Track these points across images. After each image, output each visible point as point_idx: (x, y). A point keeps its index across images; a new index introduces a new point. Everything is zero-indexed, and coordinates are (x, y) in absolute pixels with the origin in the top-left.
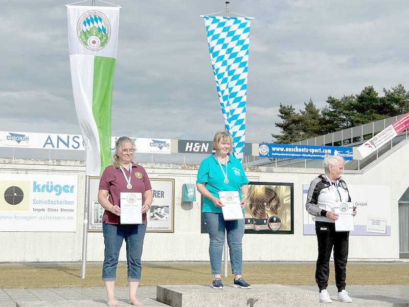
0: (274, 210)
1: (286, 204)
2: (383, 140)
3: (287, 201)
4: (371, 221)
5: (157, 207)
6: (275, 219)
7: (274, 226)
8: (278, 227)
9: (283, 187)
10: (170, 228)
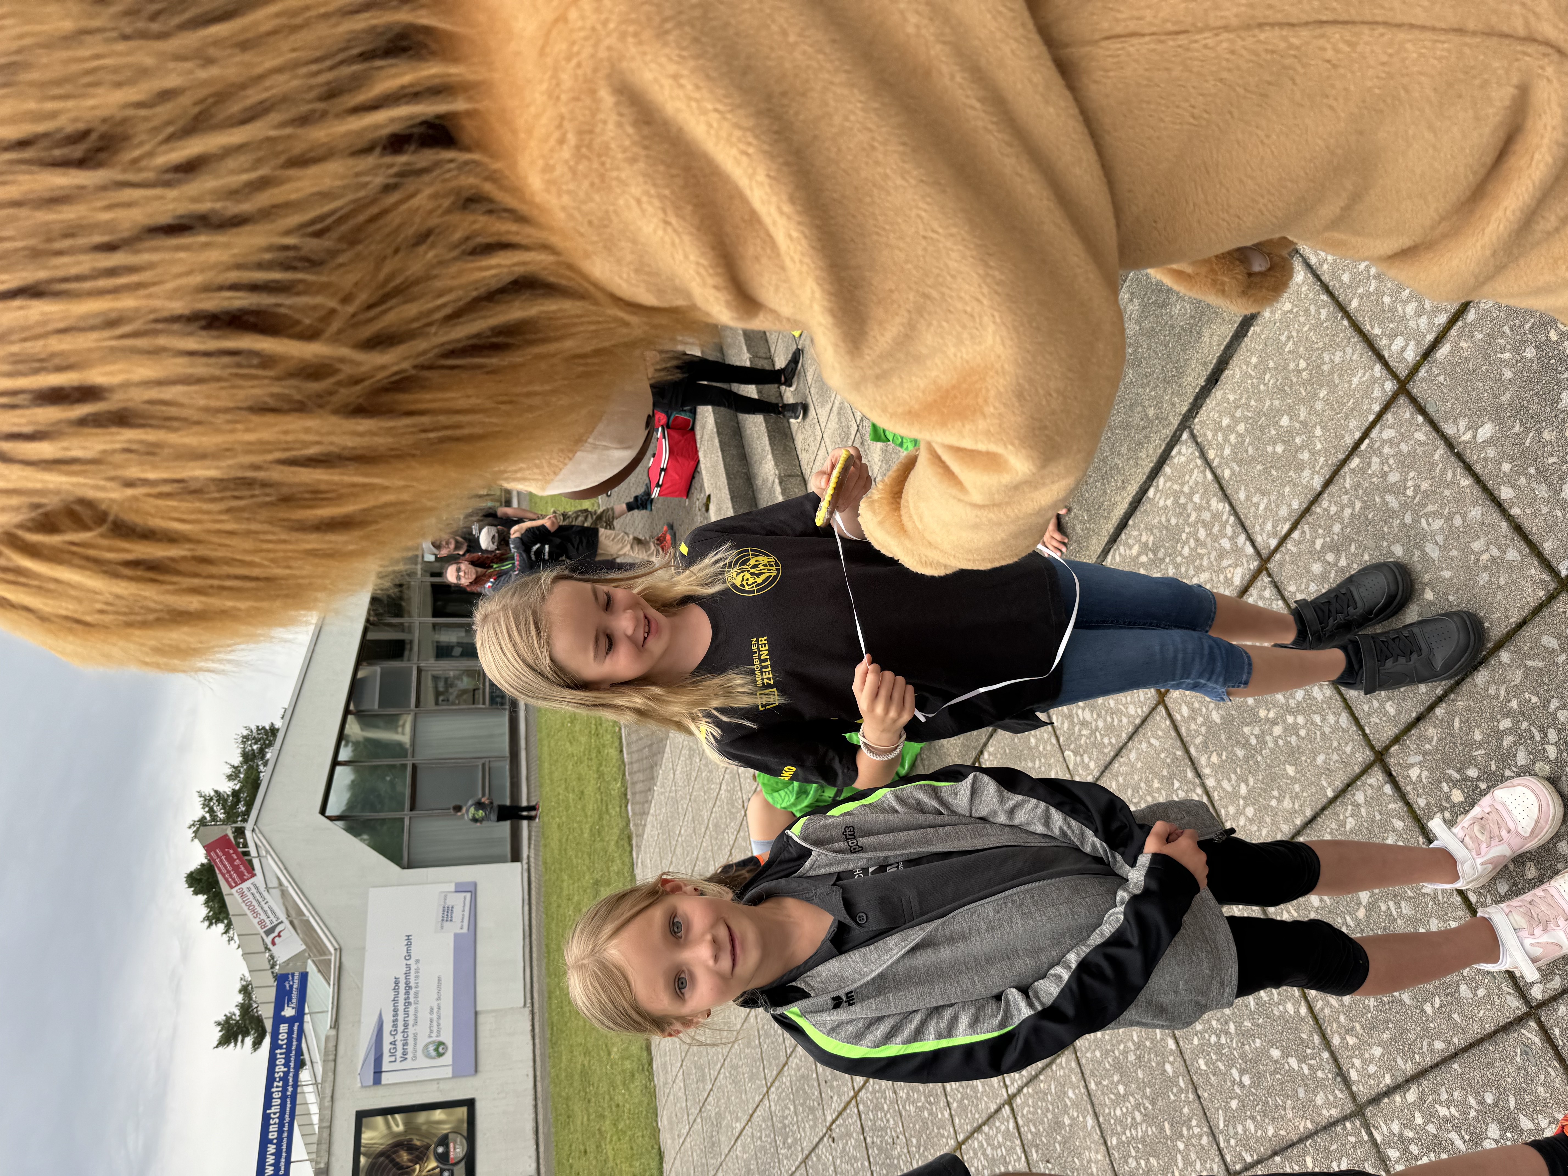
0: (420, 1155)
1: (406, 1124)
2: (266, 907)
3: (398, 1124)
4: (445, 924)
6: (440, 1150)
7: (457, 1151)
8: (459, 1139)
9: (367, 1136)
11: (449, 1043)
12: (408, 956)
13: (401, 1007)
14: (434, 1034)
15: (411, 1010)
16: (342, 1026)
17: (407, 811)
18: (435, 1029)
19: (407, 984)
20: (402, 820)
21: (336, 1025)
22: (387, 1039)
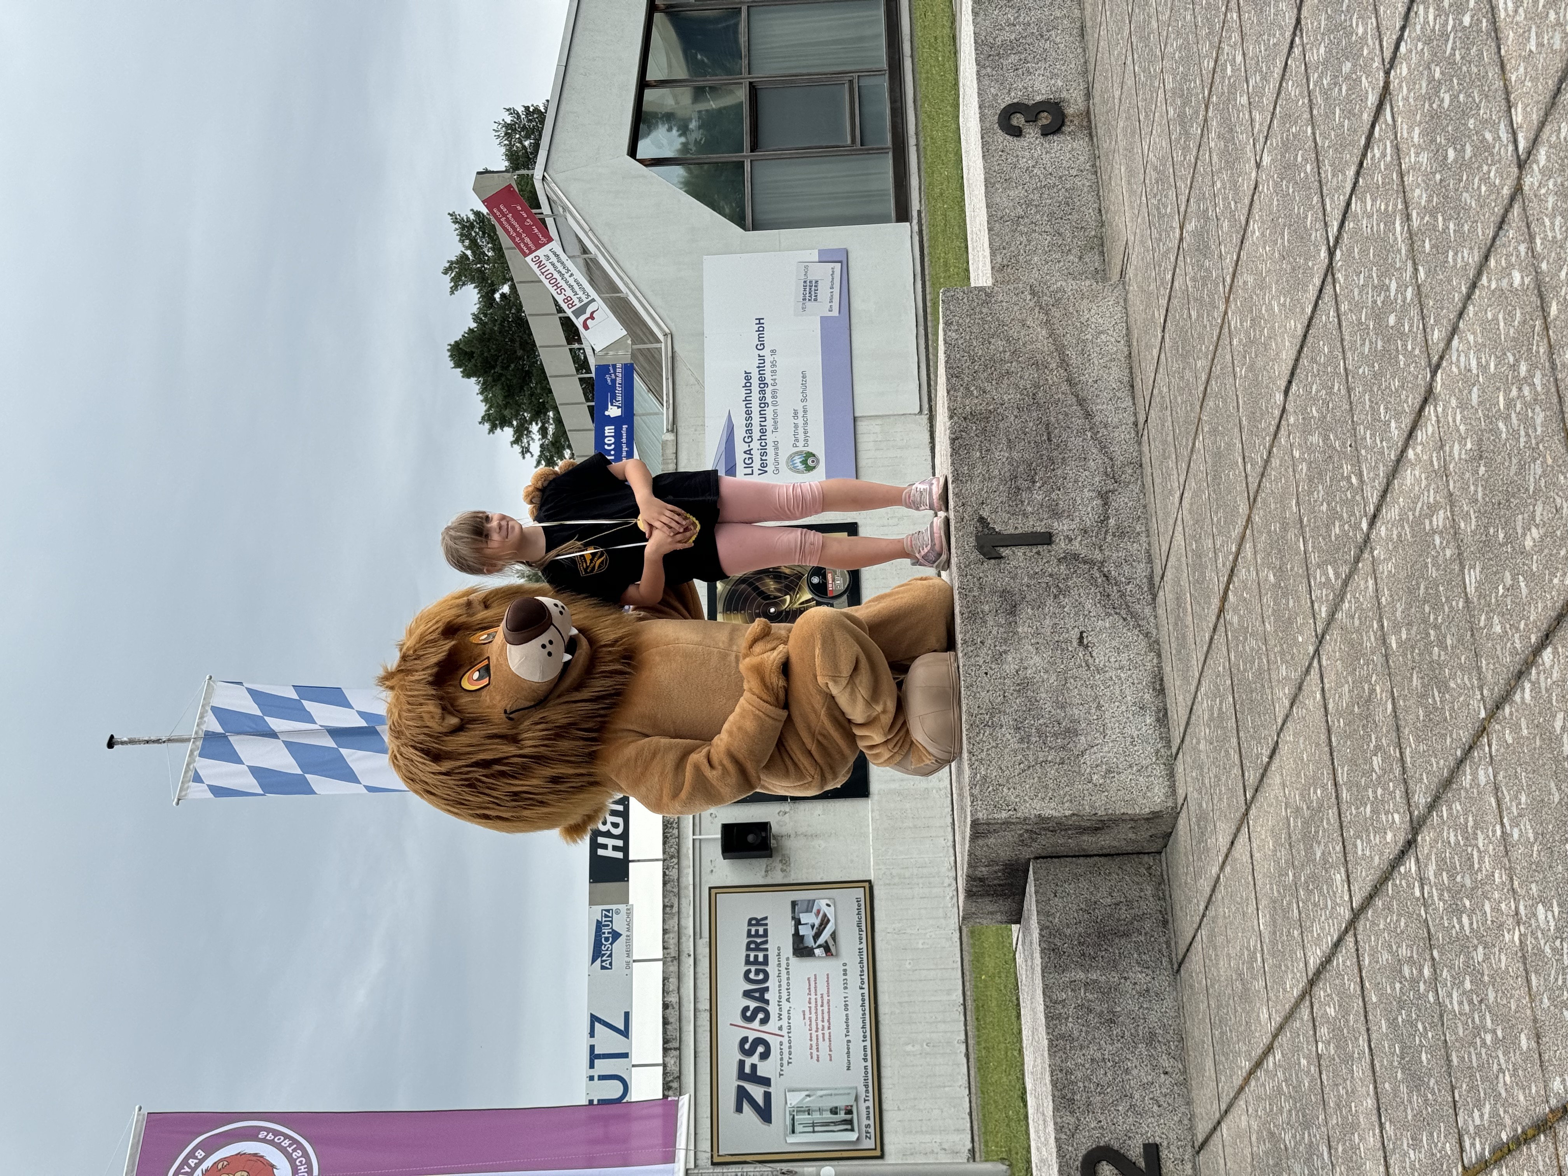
0: (790, 584)
2: (571, 281)
4: (808, 304)
5: (798, 938)
6: (816, 580)
7: (837, 582)
8: (839, 570)
10: (860, 893)
11: (821, 455)
12: (761, 345)
13: (755, 408)
14: (801, 444)
15: (769, 411)
16: (680, 430)
17: (746, 152)
18: (801, 437)
19: (762, 379)
20: (742, 164)
21: (674, 428)
22: (740, 448)
